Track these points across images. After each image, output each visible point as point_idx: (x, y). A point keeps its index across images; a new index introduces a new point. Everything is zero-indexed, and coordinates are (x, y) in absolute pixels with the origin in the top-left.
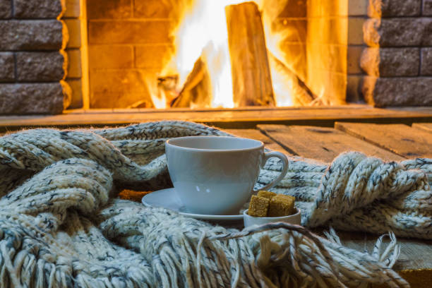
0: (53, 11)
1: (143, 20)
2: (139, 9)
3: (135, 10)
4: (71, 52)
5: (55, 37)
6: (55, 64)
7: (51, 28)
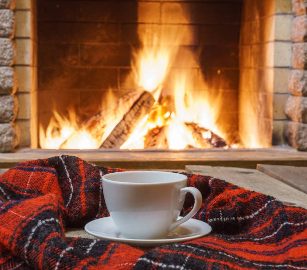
0: (5, 59)
1: (89, 67)
2: (85, 57)
3: (82, 59)
4: (20, 96)
5: (6, 82)
6: (6, 106)
7: (3, 74)
